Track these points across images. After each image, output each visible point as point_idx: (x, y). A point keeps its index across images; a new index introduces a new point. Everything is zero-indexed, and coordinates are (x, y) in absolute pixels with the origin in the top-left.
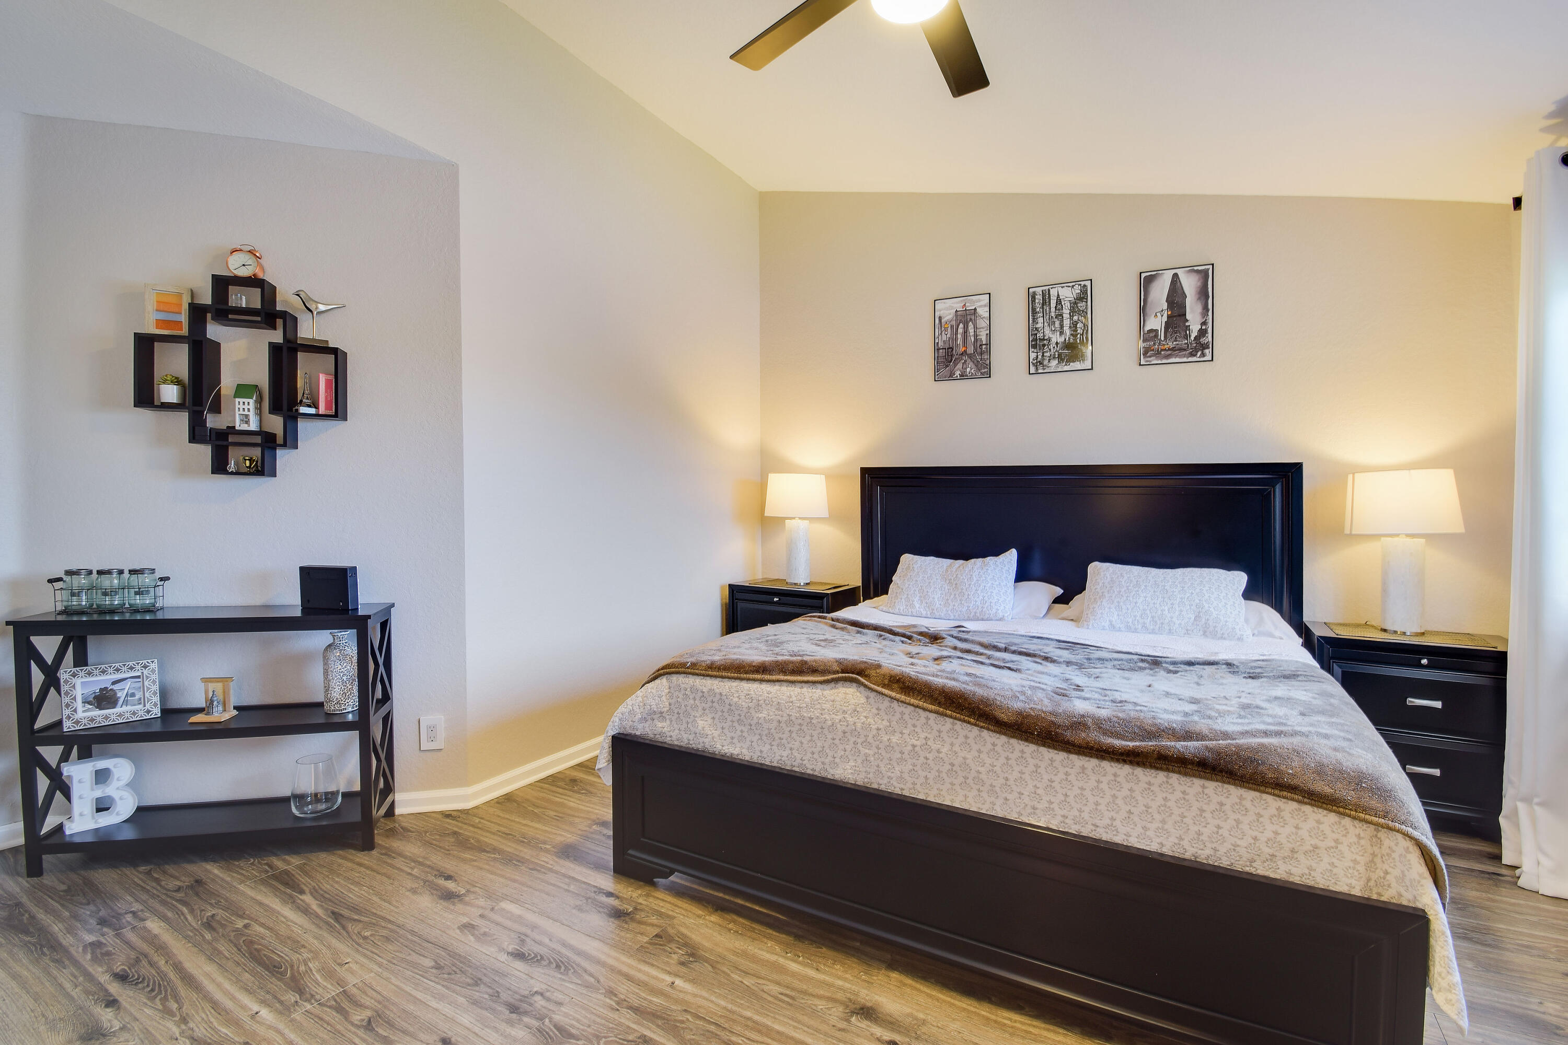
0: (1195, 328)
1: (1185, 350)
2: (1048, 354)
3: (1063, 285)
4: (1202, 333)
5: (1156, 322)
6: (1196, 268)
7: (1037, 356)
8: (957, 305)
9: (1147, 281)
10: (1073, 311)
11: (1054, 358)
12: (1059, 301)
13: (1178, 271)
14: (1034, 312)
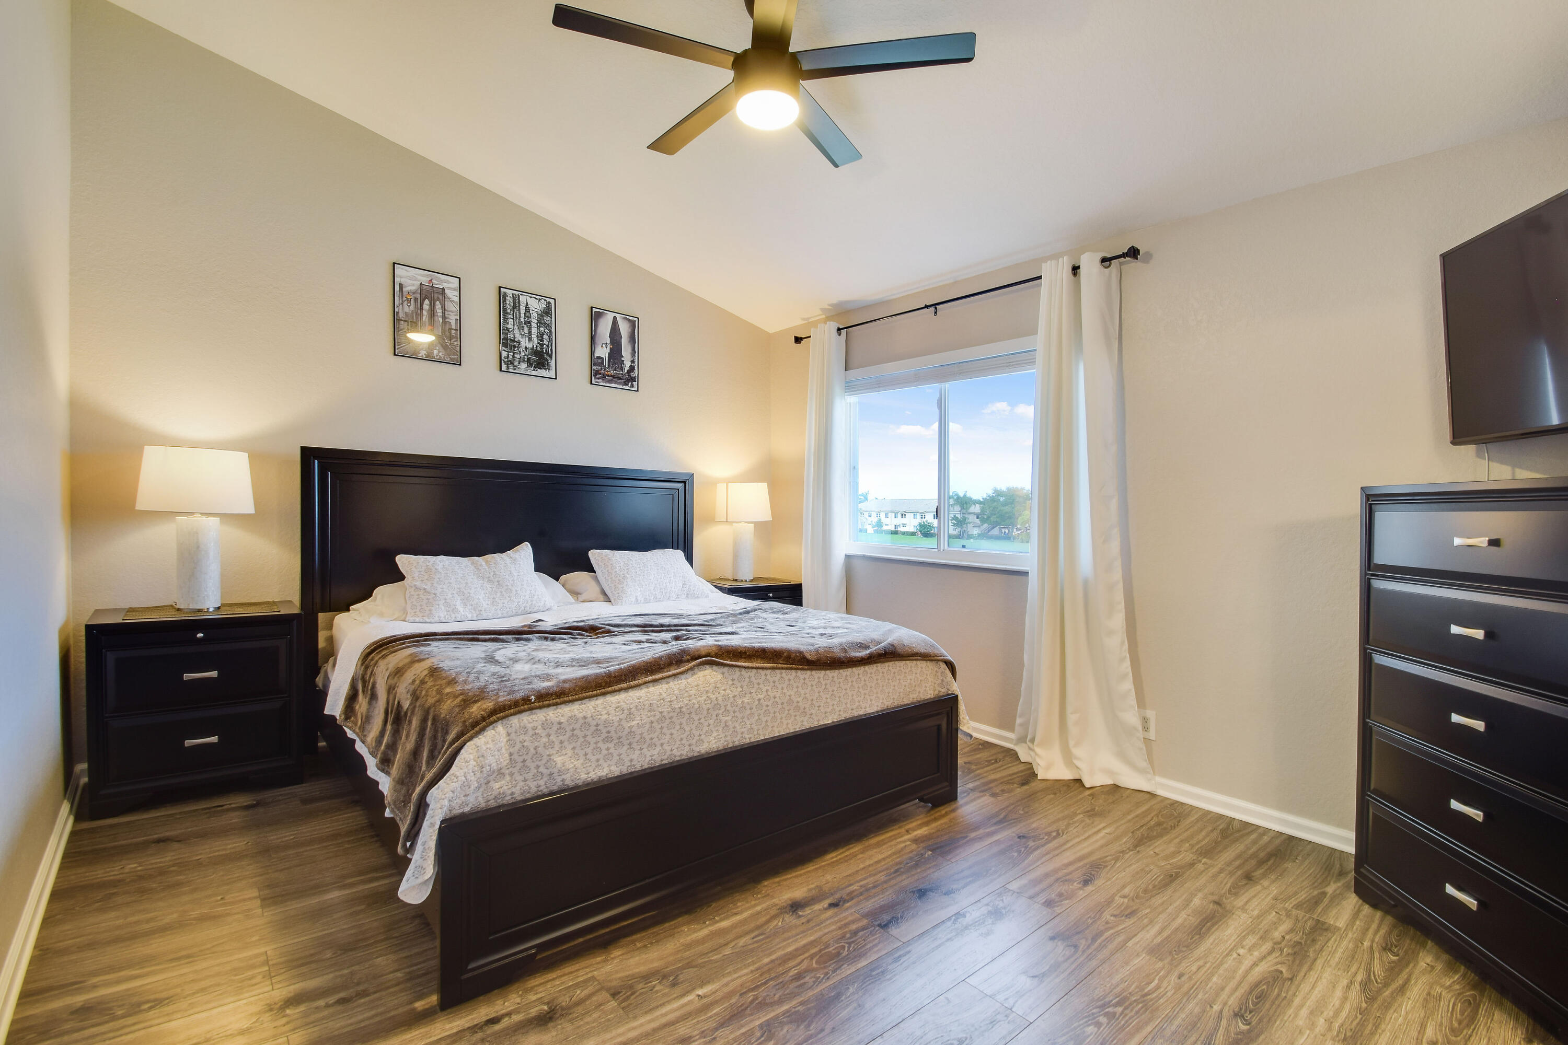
0: (627, 364)
1: (621, 379)
2: (518, 356)
3: (531, 295)
4: (632, 369)
5: (603, 352)
6: (628, 317)
7: (508, 355)
8: (423, 277)
9: (595, 316)
10: (540, 323)
11: (524, 361)
12: (527, 309)
13: (617, 315)
14: (505, 313)
